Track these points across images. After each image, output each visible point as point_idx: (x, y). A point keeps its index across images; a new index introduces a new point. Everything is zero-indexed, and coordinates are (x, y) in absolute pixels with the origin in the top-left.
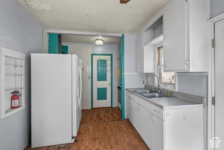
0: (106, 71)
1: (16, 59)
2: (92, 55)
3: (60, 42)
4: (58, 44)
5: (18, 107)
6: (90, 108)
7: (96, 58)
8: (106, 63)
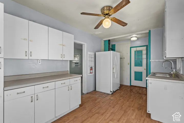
0: (142, 59)
1: (92, 55)
2: (131, 48)
3: (109, 44)
4: (108, 45)
5: (92, 73)
6: (129, 85)
7: (133, 50)
8: (142, 53)
